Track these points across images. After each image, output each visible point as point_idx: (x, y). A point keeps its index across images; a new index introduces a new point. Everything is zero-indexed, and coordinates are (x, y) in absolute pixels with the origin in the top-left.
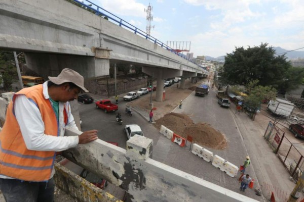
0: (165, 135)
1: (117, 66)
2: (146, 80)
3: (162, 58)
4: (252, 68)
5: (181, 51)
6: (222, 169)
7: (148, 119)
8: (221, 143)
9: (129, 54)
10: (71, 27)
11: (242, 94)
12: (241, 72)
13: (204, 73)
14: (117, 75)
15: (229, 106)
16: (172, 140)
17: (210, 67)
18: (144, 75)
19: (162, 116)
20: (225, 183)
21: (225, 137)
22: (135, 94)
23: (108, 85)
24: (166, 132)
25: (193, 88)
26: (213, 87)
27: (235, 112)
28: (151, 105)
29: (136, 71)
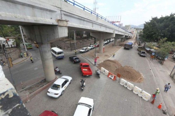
0: (103, 73)
1: (76, 33)
2: (93, 40)
3: (102, 26)
4: (163, 31)
5: (115, 22)
6: (140, 95)
7: (94, 63)
8: (139, 79)
9: (80, 24)
10: (42, 6)
11: (155, 47)
12: (155, 33)
13: (130, 36)
14: (76, 38)
15: (145, 55)
16: (108, 76)
17: (133, 32)
18: (92, 37)
19: (102, 62)
20: (141, 104)
21: (142, 75)
22: (87, 49)
23: (71, 44)
24: (104, 71)
25: (122, 44)
26: (135, 44)
27: (149, 59)
28: (95, 55)
29: (87, 35)
